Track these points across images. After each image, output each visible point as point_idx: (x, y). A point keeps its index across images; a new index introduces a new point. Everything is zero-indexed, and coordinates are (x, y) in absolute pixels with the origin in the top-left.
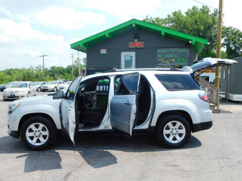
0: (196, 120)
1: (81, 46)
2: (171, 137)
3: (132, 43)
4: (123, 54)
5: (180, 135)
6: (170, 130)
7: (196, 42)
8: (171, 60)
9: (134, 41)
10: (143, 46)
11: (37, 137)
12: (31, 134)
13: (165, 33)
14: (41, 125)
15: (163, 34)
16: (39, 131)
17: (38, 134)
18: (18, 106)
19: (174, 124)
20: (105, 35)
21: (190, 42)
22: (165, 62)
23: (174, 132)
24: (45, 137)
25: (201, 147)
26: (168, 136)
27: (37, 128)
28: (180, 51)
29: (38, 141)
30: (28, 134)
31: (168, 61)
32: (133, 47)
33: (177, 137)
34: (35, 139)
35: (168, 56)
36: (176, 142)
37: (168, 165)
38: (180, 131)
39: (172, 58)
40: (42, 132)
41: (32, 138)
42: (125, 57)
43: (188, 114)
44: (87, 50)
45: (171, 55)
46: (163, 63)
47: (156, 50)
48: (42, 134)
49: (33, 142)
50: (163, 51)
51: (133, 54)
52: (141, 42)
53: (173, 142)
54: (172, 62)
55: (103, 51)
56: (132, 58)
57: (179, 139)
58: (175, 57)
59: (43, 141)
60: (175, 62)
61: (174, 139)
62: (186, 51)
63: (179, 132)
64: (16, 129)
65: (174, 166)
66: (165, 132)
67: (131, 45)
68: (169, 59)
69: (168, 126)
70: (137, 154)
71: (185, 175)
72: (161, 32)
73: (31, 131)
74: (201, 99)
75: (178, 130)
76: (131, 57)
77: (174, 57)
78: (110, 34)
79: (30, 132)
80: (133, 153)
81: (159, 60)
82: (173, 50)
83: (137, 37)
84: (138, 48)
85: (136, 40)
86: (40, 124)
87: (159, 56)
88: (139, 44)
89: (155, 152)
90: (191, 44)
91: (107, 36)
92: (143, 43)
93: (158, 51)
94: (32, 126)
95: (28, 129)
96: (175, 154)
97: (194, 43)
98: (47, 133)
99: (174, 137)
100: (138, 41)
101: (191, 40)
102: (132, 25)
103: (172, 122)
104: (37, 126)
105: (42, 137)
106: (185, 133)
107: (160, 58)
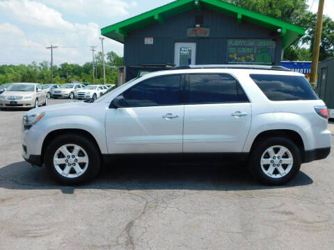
0: (310, 145)
2: (271, 170)
4: (178, 46)
5: (285, 166)
6: (270, 159)
7: (287, 30)
8: (248, 56)
9: (195, 27)
10: (207, 35)
11: (70, 165)
12: (62, 161)
13: (243, 16)
14: (77, 148)
15: (239, 17)
16: (73, 156)
17: (71, 160)
18: (41, 117)
19: (276, 151)
20: (153, 17)
21: (279, 30)
22: (239, 59)
23: (276, 162)
24: (82, 165)
25: (313, 184)
27: (71, 152)
28: (262, 43)
30: (57, 161)
31: (243, 58)
32: (193, 35)
33: (280, 169)
34: (68, 169)
35: (244, 50)
36: (278, 176)
37: (278, 212)
38: (285, 161)
39: (249, 54)
40: (77, 157)
41: (62, 167)
42: (181, 50)
43: (299, 135)
44: (125, 38)
45: (248, 49)
46: (236, 60)
47: (227, 42)
48: (79, 161)
49: (65, 173)
50: (237, 43)
51: (192, 47)
52: (205, 29)
53: (274, 176)
54: (250, 60)
55: (149, 41)
56: (190, 53)
57: (283, 173)
58: (255, 52)
59: (80, 171)
60: (253, 59)
61: (276, 172)
62: (270, 44)
63: (283, 163)
64: (38, 152)
65: (287, 213)
66: (264, 161)
67: (189, 32)
68: (245, 55)
69: (267, 153)
72: (236, 14)
73: (61, 155)
74: (319, 113)
75: (282, 159)
76: (190, 51)
77: (253, 53)
78: (160, 15)
79: (59, 157)
80: (214, 191)
81: (231, 56)
82: (251, 43)
83: (200, 20)
84: (200, 38)
85: (198, 26)
86: (75, 145)
87: (231, 50)
88: (205, 32)
89: (248, 191)
90: (280, 33)
91: (156, 17)
92: (208, 30)
93: (230, 42)
94: (63, 149)
95: (57, 152)
96: (281, 195)
97: (284, 31)
98: (85, 159)
99: (276, 169)
100: (200, 27)
101: (281, 28)
102: (194, 2)
103: (274, 147)
104: (70, 149)
105: (77, 165)
106: (292, 163)
107: (232, 54)
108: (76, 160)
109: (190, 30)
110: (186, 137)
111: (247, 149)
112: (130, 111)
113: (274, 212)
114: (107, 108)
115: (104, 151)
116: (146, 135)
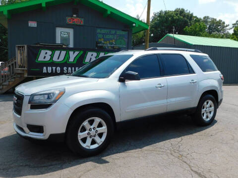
1: (5, 13)
3: (70, 18)
8: (111, 41)
9: (72, 16)
10: (82, 24)
15: (109, 13)
21: (134, 25)
22: (105, 42)
31: (108, 42)
32: (71, 23)
35: (107, 37)
39: (112, 39)
45: (111, 36)
46: (103, 44)
47: (96, 30)
50: (103, 31)
51: (71, 31)
52: (80, 19)
54: (112, 44)
55: (33, 24)
56: (69, 36)
58: (116, 38)
67: (68, 20)
68: (109, 40)
77: (114, 39)
81: (99, 40)
82: (113, 32)
83: (75, 11)
84: (76, 25)
85: (74, 16)
87: (100, 36)
88: (78, 20)
91: (44, 5)
92: (83, 20)
93: (99, 31)
97: (137, 26)
100: (77, 17)
107: (100, 39)
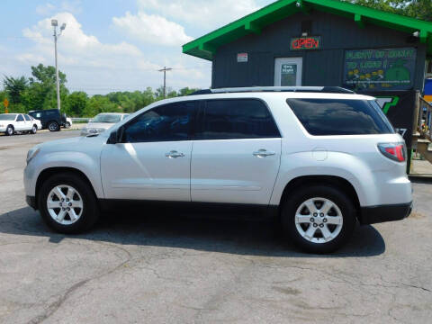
1: (201, 48)
2: (311, 231)
3: (296, 40)
4: (279, 63)
5: (332, 228)
6: (310, 216)
7: (429, 33)
8: (375, 73)
9: (300, 36)
10: (317, 46)
11: (64, 209)
12: (56, 204)
13: (363, 17)
14: (71, 190)
15: (357, 18)
16: (68, 200)
17: (66, 204)
18: (37, 152)
19: (319, 205)
20: (244, 26)
21: (416, 34)
22: (363, 77)
23: (318, 220)
24: (77, 211)
26: (305, 227)
27: (65, 194)
28: (393, 54)
29: (67, 217)
30: (51, 204)
31: (368, 76)
32: (299, 48)
33: (325, 231)
34: (62, 214)
35: (368, 65)
36: (321, 241)
37: (278, 289)
38: (332, 220)
39: (376, 70)
40: (72, 201)
41: (57, 211)
42: (283, 68)
43: (350, 184)
45: (375, 63)
46: (358, 80)
47: (344, 54)
48: (74, 206)
49: (58, 218)
50: (359, 55)
51: (299, 62)
52: (314, 38)
53: (315, 240)
54: (377, 78)
55: (243, 58)
56: (295, 71)
57: (329, 236)
58: (385, 66)
59: (75, 217)
60: (382, 77)
61: (318, 235)
62: (408, 53)
63: (329, 222)
65: (289, 291)
66: (300, 218)
67: (294, 44)
68: (371, 71)
69: (305, 208)
70: (235, 257)
71: (299, 315)
72: (353, 15)
73: (55, 198)
74: (384, 154)
75: (327, 217)
76: (295, 67)
77: (381, 68)
78: (253, 23)
79: (53, 200)
81: (350, 73)
82: (380, 54)
83: (307, 27)
84: (307, 51)
85: (305, 34)
86: (69, 186)
87: (350, 65)
88: (310, 42)
89: (272, 258)
90: (418, 39)
91: (247, 27)
92: (318, 39)
93: (349, 55)
94: (57, 190)
95: (51, 194)
97: (424, 35)
98: (80, 204)
99: (318, 230)
100: (308, 35)
101: (419, 31)
102: (295, 3)
103: (315, 199)
104: (65, 191)
105: (72, 210)
106: (341, 223)
107: (352, 70)
108: (71, 204)
109: (294, 41)
110: (195, 181)
111: (276, 200)
112: (129, 147)
113: (273, 288)
114: (105, 143)
115: (100, 195)
116: (146, 177)
